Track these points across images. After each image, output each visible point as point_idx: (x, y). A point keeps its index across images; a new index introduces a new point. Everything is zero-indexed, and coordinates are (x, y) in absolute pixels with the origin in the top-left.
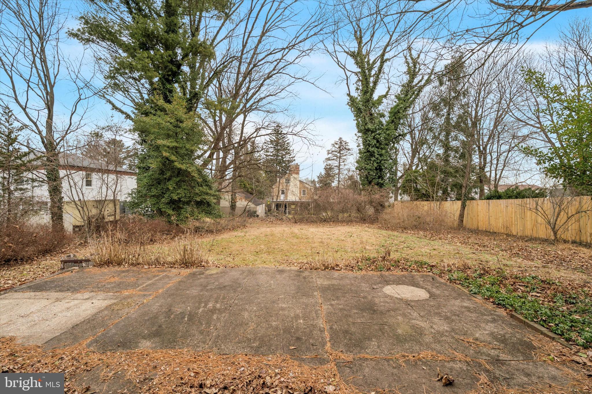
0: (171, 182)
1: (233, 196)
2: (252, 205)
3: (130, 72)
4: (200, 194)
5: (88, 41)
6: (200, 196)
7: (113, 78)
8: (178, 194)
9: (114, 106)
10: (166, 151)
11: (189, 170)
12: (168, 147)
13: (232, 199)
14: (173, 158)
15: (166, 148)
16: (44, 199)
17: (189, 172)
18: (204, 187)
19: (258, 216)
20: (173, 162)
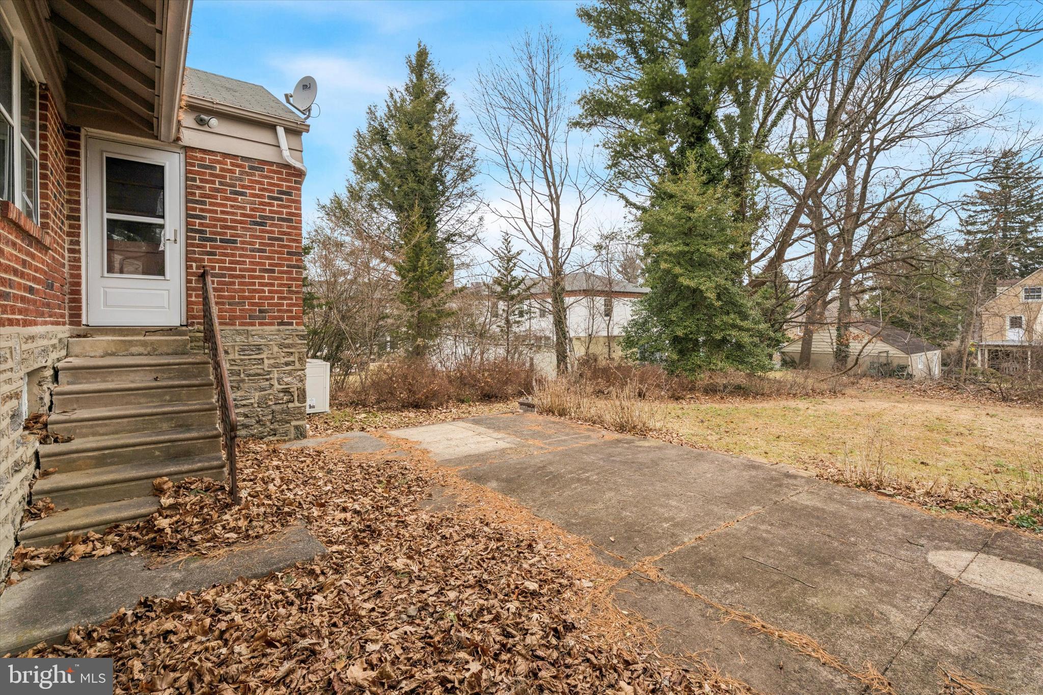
0: (676, 310)
1: (842, 331)
2: (894, 352)
3: (635, 151)
4: (723, 327)
5: (591, 125)
6: (722, 330)
7: (615, 165)
8: (685, 327)
9: (627, 201)
10: (666, 261)
11: (703, 288)
12: (670, 255)
13: (839, 336)
14: (678, 270)
15: (665, 257)
16: (548, 334)
17: (701, 291)
18: (732, 316)
19: (910, 376)
20: (676, 276)
